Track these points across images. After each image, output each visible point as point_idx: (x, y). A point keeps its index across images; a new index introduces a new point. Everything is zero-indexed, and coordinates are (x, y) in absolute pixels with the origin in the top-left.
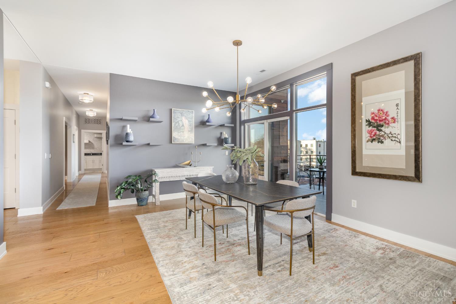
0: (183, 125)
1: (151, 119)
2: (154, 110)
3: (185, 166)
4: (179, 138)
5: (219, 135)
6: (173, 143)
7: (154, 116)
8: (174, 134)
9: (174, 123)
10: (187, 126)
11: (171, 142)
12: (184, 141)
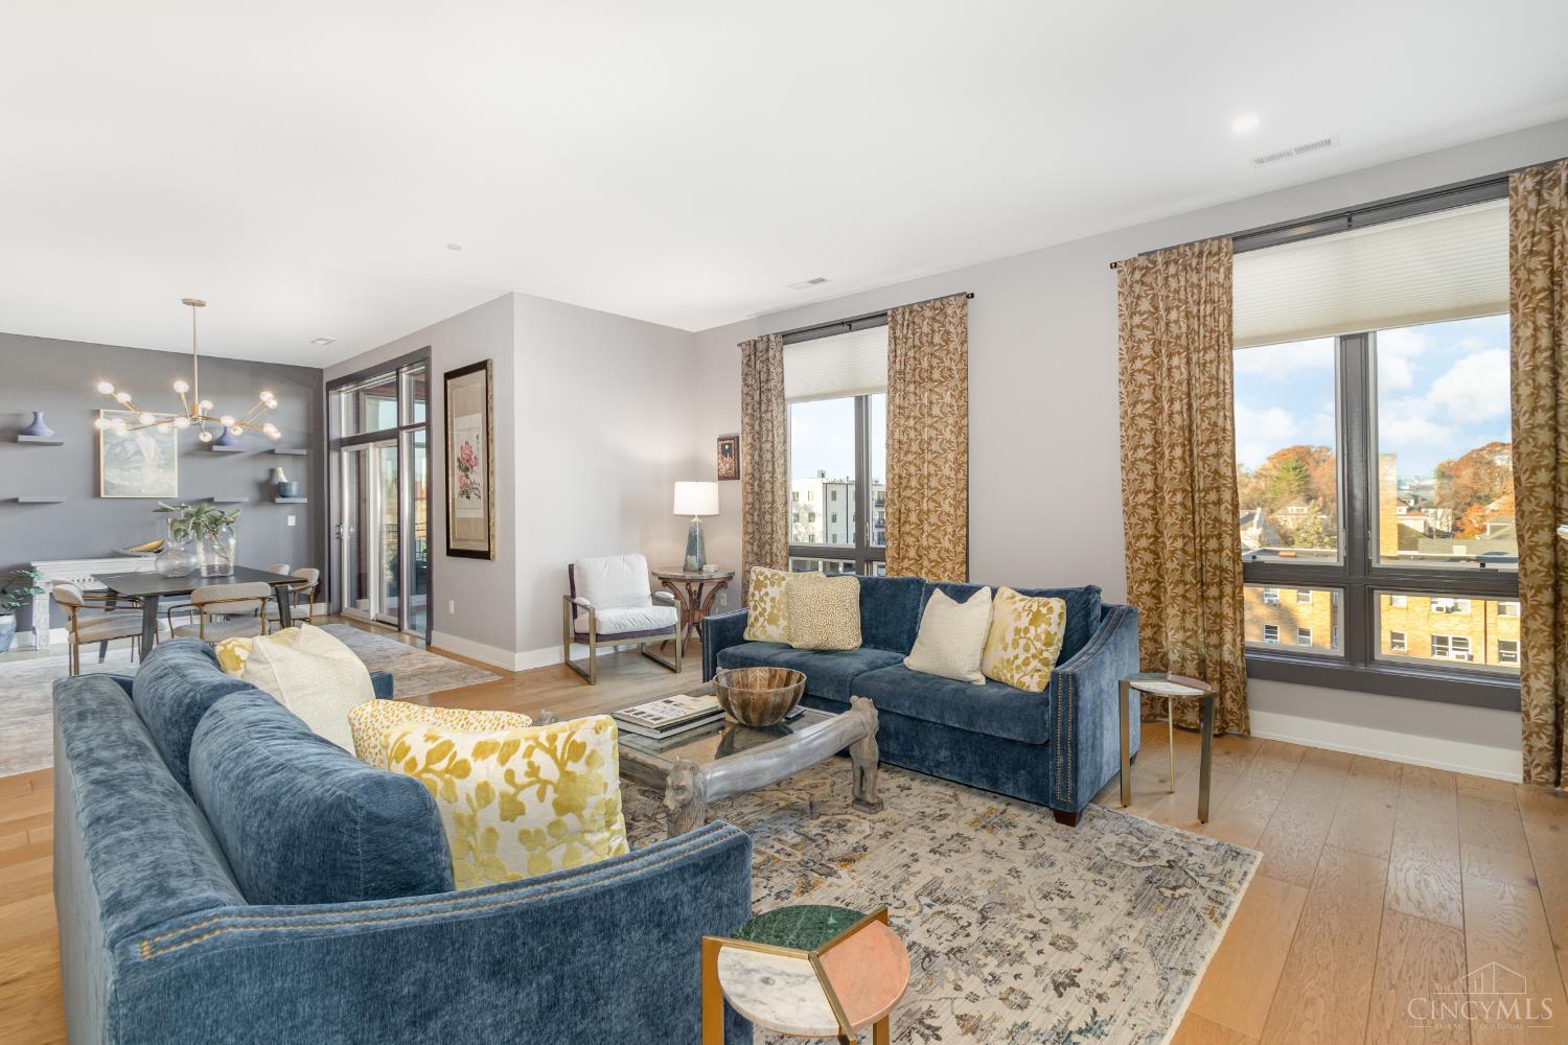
0: (138, 452)
1: (22, 438)
2: (35, 414)
3: (142, 553)
4: (126, 483)
5: (263, 476)
6: (103, 496)
7: (35, 429)
8: (108, 475)
9: (108, 446)
10: (153, 454)
11: (97, 493)
12: (143, 491)
